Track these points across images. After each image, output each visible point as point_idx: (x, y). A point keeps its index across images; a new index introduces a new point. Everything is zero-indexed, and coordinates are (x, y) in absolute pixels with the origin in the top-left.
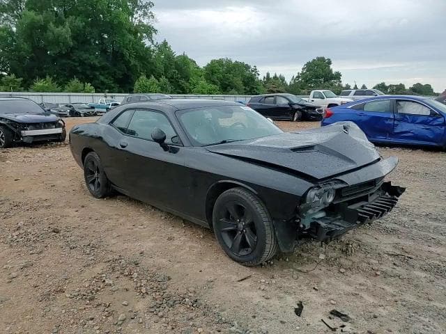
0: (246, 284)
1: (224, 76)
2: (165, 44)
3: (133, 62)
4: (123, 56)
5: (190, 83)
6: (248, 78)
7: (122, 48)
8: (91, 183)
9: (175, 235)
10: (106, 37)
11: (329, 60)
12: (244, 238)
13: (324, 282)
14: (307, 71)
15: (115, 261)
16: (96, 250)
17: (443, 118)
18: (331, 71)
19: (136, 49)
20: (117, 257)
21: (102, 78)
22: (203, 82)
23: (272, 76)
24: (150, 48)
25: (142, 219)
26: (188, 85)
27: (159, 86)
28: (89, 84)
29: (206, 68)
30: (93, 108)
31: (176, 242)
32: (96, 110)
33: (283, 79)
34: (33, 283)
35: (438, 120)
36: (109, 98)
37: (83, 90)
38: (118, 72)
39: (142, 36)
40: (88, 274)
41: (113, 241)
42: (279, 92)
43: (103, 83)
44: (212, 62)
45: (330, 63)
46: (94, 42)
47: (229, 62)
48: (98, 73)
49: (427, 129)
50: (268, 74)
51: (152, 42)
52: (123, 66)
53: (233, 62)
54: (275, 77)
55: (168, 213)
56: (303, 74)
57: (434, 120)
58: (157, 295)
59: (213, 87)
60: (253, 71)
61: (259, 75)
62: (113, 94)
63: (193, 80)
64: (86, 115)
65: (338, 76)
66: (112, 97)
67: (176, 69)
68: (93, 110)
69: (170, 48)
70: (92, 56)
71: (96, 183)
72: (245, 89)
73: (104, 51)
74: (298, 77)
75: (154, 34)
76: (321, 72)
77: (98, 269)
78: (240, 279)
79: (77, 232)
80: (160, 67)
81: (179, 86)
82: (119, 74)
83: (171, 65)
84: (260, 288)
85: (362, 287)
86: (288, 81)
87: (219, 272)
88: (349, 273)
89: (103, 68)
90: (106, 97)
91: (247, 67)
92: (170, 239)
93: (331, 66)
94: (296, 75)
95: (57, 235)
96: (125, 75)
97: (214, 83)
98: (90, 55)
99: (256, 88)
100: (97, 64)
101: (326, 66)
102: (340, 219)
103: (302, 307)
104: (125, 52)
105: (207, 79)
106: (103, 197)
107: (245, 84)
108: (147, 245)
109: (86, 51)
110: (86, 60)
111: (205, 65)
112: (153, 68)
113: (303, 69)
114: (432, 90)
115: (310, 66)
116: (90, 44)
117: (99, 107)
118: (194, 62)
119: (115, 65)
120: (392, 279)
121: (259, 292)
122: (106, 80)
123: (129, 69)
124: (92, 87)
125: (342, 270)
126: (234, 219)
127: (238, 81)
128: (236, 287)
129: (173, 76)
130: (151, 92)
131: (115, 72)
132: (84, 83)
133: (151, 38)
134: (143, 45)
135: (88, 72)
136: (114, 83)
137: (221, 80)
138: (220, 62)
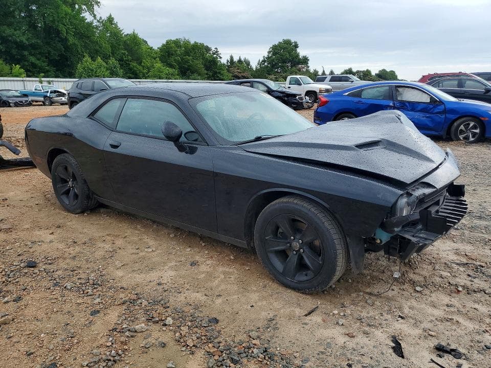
0: (316, 318)
1: (182, 59)
2: (110, 19)
3: (72, 40)
4: (58, 32)
5: (143, 67)
6: (210, 62)
7: (57, 23)
8: (63, 194)
9: (197, 258)
10: (34, 8)
11: (295, 43)
12: (301, 258)
13: (406, 306)
14: (273, 54)
15: (133, 302)
16: (100, 288)
17: (443, 106)
18: (298, 55)
19: (75, 24)
20: (134, 297)
21: (32, 59)
22: (158, 65)
23: (236, 59)
24: (92, 23)
25: (146, 238)
26: (140, 68)
27: (107, 69)
28: (18, 66)
29: (161, 49)
30: (25, 95)
31: (203, 268)
32: (30, 98)
33: (248, 63)
34: (23, 348)
35: (439, 107)
36: (45, 84)
37: (11, 74)
38: (53, 52)
39: (80, 8)
40: (101, 326)
41: (120, 273)
42: (244, 77)
43: (34, 65)
44: (167, 42)
45: (296, 46)
46: (20, 15)
47: (187, 43)
48: (26, 53)
49: (427, 117)
50: (232, 58)
51: (95, 16)
52: (59, 45)
53: (192, 42)
54: (240, 61)
55: (177, 229)
56: (268, 58)
57: (434, 107)
58: (210, 347)
59: (171, 70)
60: (214, 54)
61: (221, 58)
62: (51, 79)
63: (147, 62)
64: (17, 105)
65: (305, 61)
66: (49, 82)
67: (126, 49)
68: (26, 99)
69: (116, 25)
70: (18, 32)
71: (71, 194)
72: (207, 74)
73: (33, 26)
74: (264, 61)
75: (96, 7)
76: (288, 56)
77: (113, 316)
78: (306, 313)
79: (63, 265)
80: (107, 47)
81: (130, 69)
82: (55, 55)
83: (119, 45)
84: (338, 323)
85: (452, 309)
86: (254, 65)
87: (276, 305)
88: (427, 292)
89: (33, 46)
90: (41, 82)
91: (208, 49)
92: (193, 264)
93: (298, 50)
94: (262, 59)
95: (36, 271)
96: (61, 55)
97: (171, 66)
98: (15, 30)
99: (219, 73)
100: (25, 41)
101: (293, 49)
102: (421, 230)
103: (400, 344)
104: (61, 27)
105: (162, 62)
106: (83, 212)
107: (208, 68)
108: (167, 275)
109: (10, 25)
110: (10, 36)
111: (160, 46)
112: (97, 47)
113: (269, 52)
114: (397, 76)
115: (275, 50)
116: (14, 17)
117: (34, 94)
118: (146, 42)
119: (48, 44)
120: (478, 295)
121: (338, 328)
122: (37, 62)
123: (67, 48)
124: (22, 70)
125: (418, 289)
126: (285, 237)
127: (199, 64)
128: (306, 324)
129: (123, 58)
130: (98, 76)
131: (49, 53)
132: (11, 64)
133: (93, 12)
134: (83, 19)
135: (14, 52)
136: (48, 65)
137: (179, 63)
138: (177, 42)
